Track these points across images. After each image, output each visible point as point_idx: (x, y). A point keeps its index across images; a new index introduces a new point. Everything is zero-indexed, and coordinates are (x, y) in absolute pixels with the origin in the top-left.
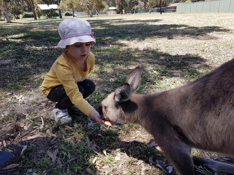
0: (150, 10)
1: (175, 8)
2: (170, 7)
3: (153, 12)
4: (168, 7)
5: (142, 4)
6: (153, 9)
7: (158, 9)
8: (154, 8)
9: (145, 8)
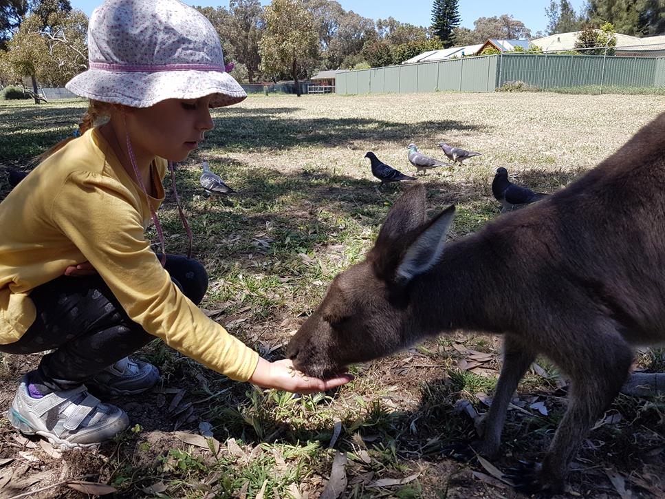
0: (266, 87)
1: (330, 82)
2: (316, 80)
3: (275, 92)
4: (312, 81)
5: (242, 71)
6: (273, 83)
7: (287, 85)
8: (274, 81)
9: (251, 80)
